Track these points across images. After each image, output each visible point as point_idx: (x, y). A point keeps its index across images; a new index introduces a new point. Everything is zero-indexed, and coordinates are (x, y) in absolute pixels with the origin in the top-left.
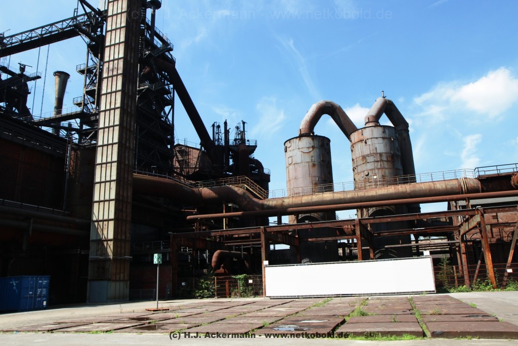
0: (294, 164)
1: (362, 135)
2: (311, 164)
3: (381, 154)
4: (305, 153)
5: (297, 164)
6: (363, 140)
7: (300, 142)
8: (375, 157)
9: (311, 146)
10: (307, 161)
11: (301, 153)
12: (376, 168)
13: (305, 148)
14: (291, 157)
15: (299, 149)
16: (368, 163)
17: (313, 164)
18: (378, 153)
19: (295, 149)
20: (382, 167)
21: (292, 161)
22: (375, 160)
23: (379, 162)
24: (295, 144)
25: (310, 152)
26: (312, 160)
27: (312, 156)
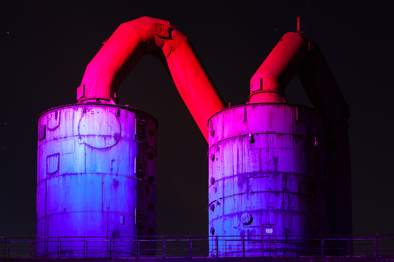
0: (64, 175)
1: (245, 121)
2: (108, 180)
3: (285, 176)
4: (95, 148)
5: (73, 176)
6: (247, 135)
7: (84, 119)
8: (270, 181)
9: (113, 134)
10: (99, 171)
11: (85, 148)
12: (270, 209)
13: (97, 137)
14: (58, 156)
15: (81, 138)
16: (253, 193)
17: (115, 180)
18: (279, 173)
19: (69, 135)
20: (286, 208)
21: (58, 167)
22: (270, 188)
23: (281, 194)
24: (71, 123)
25: (107, 149)
26: (112, 169)
27: (113, 161)
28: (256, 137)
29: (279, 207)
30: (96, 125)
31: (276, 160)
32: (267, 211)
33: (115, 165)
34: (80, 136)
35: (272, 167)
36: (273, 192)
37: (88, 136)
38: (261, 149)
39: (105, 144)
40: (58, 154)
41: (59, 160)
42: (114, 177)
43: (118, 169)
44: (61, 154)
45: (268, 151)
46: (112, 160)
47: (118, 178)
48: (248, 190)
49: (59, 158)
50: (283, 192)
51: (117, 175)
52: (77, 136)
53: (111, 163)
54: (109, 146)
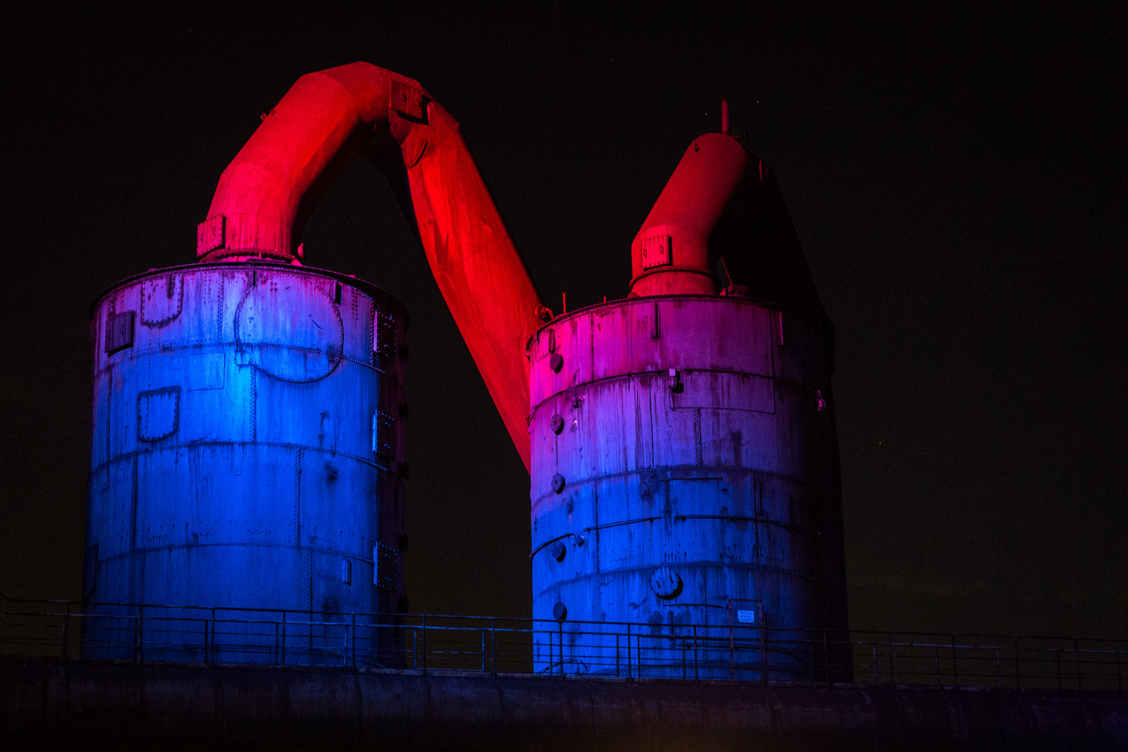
0: (193, 445)
1: (657, 336)
2: (314, 465)
4: (279, 379)
5: (219, 449)
6: (662, 373)
7: (250, 302)
8: (725, 491)
9: (324, 348)
10: (291, 439)
11: (253, 378)
12: (727, 561)
13: (285, 353)
14: (174, 395)
15: (243, 352)
16: (684, 518)
17: (328, 467)
18: (745, 471)
19: (208, 342)
20: (763, 561)
21: (176, 424)
22: (725, 509)
23: (751, 524)
24: (215, 311)
25: (311, 383)
26: (321, 437)
27: (324, 415)
28: (686, 380)
29: (747, 557)
30: (284, 319)
31: (736, 438)
32: (718, 567)
33: (328, 427)
34: (240, 347)
35: (727, 457)
36: (732, 519)
37: (262, 346)
38: (699, 409)
39: (306, 370)
40: (175, 390)
41: (177, 405)
42: (328, 457)
43: (336, 437)
44: (184, 389)
45: (716, 415)
46: (321, 414)
47: (336, 462)
48: (668, 512)
49: (178, 398)
50: (755, 520)
51: (333, 453)
52: (230, 344)
53: (319, 420)
54: (315, 376)
